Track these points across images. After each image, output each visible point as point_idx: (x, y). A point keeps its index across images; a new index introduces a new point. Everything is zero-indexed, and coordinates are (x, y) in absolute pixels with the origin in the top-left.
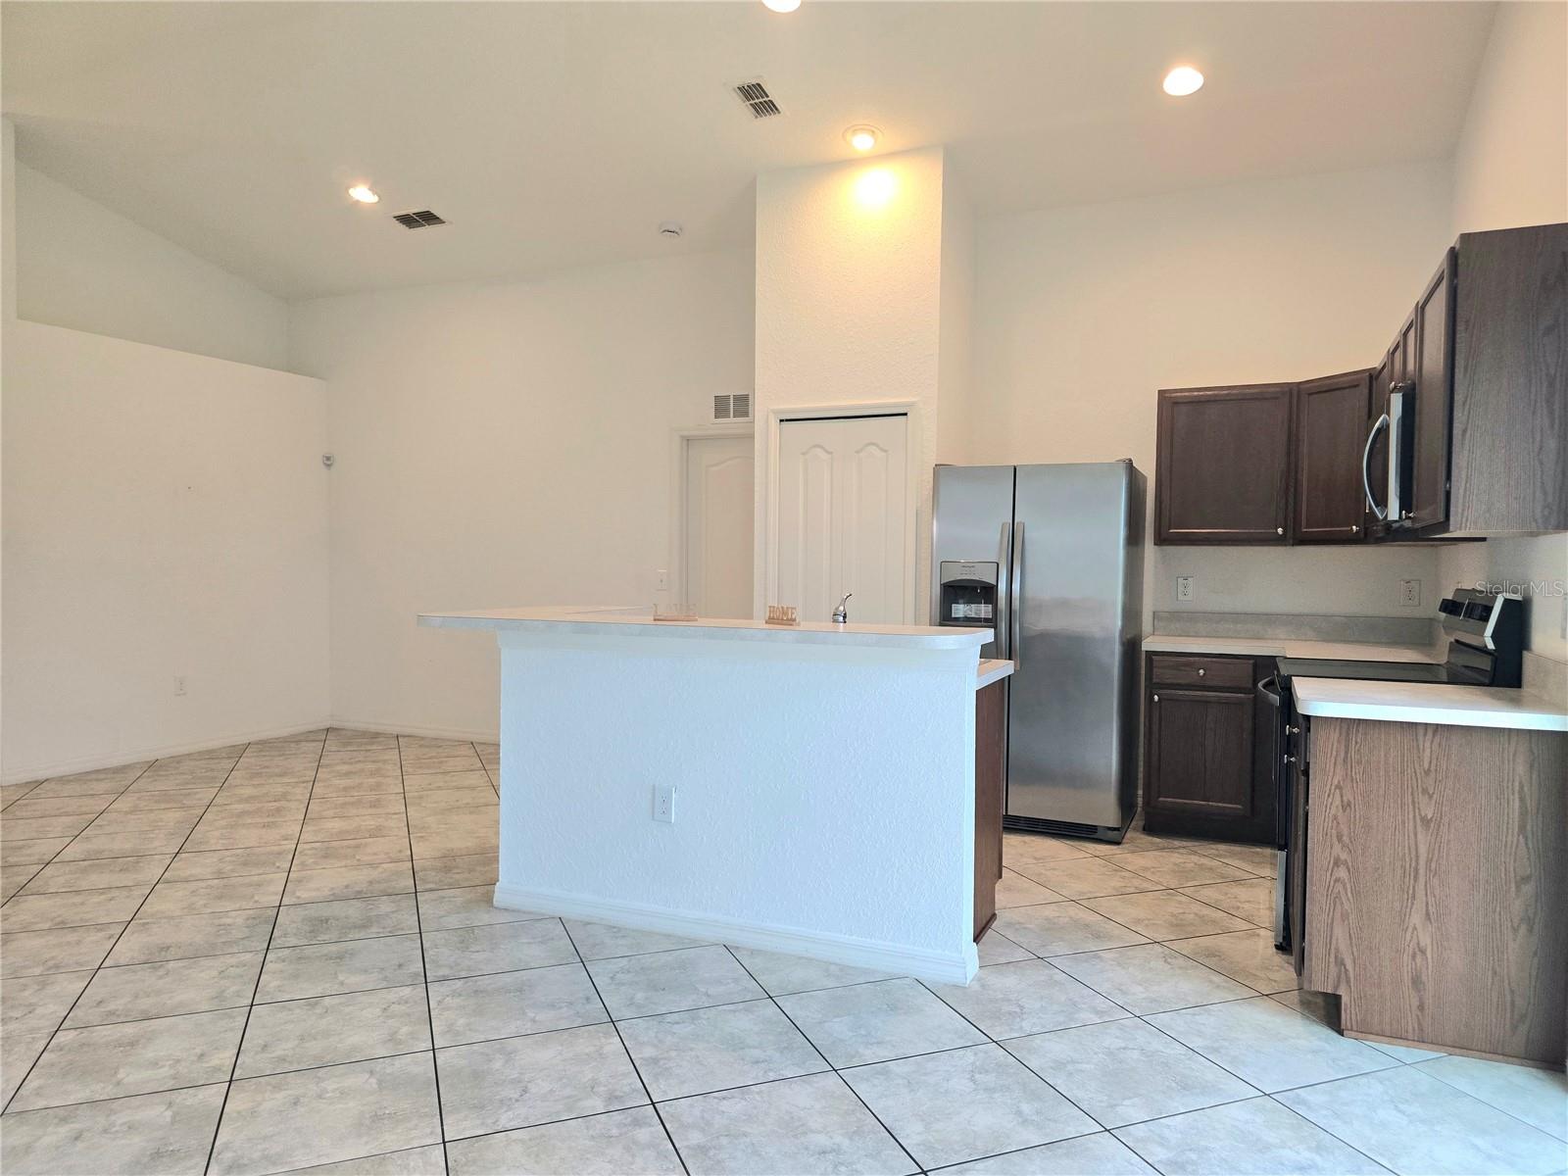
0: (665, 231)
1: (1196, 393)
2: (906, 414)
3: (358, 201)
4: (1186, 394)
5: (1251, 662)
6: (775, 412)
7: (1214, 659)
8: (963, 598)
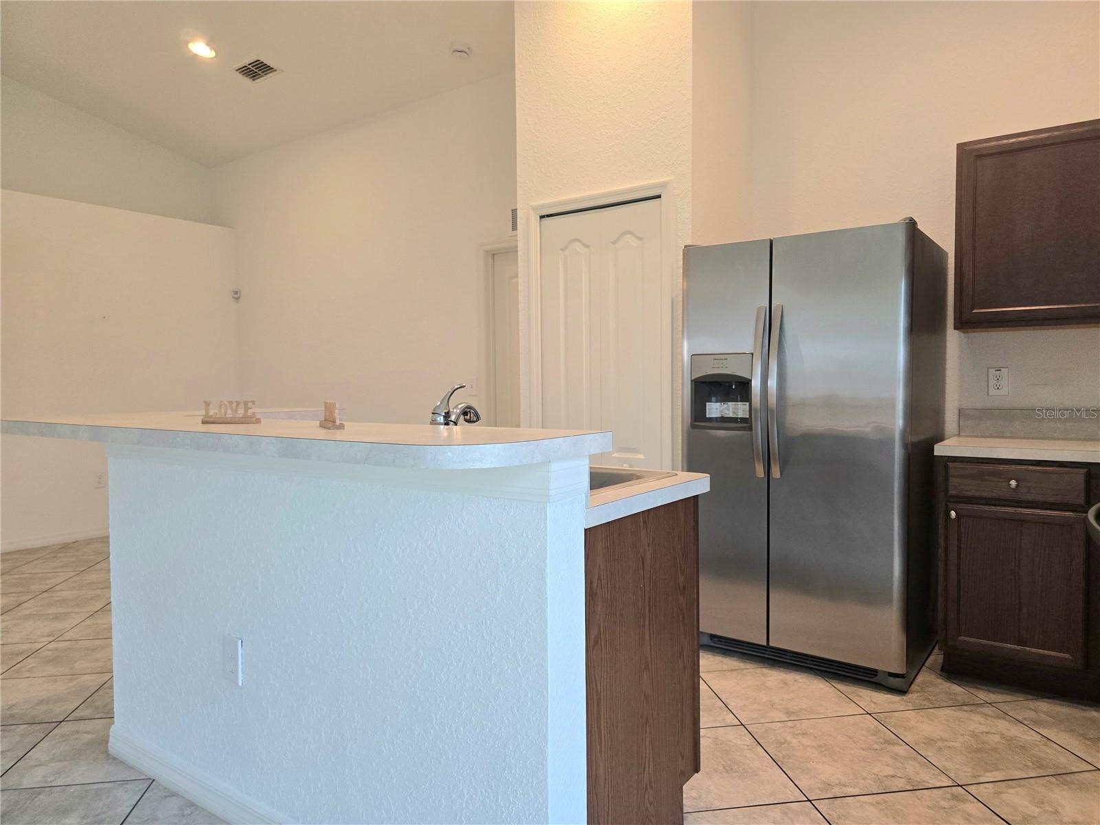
0: (454, 51)
1: (1005, 141)
2: (659, 197)
3: (196, 55)
4: (993, 143)
5: (1085, 470)
6: (535, 208)
7: (1031, 468)
8: (715, 396)
